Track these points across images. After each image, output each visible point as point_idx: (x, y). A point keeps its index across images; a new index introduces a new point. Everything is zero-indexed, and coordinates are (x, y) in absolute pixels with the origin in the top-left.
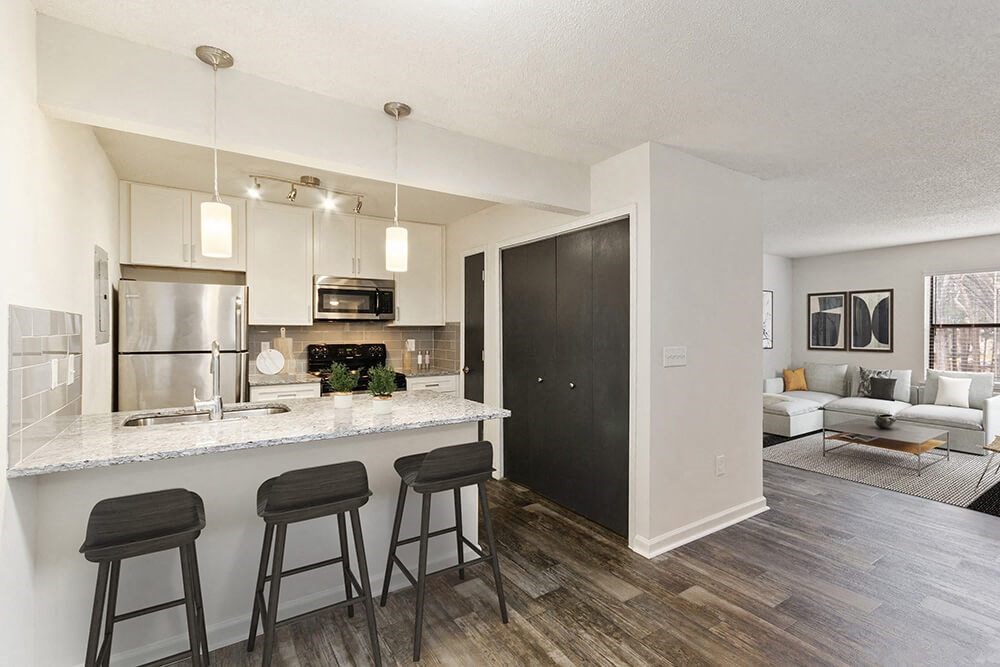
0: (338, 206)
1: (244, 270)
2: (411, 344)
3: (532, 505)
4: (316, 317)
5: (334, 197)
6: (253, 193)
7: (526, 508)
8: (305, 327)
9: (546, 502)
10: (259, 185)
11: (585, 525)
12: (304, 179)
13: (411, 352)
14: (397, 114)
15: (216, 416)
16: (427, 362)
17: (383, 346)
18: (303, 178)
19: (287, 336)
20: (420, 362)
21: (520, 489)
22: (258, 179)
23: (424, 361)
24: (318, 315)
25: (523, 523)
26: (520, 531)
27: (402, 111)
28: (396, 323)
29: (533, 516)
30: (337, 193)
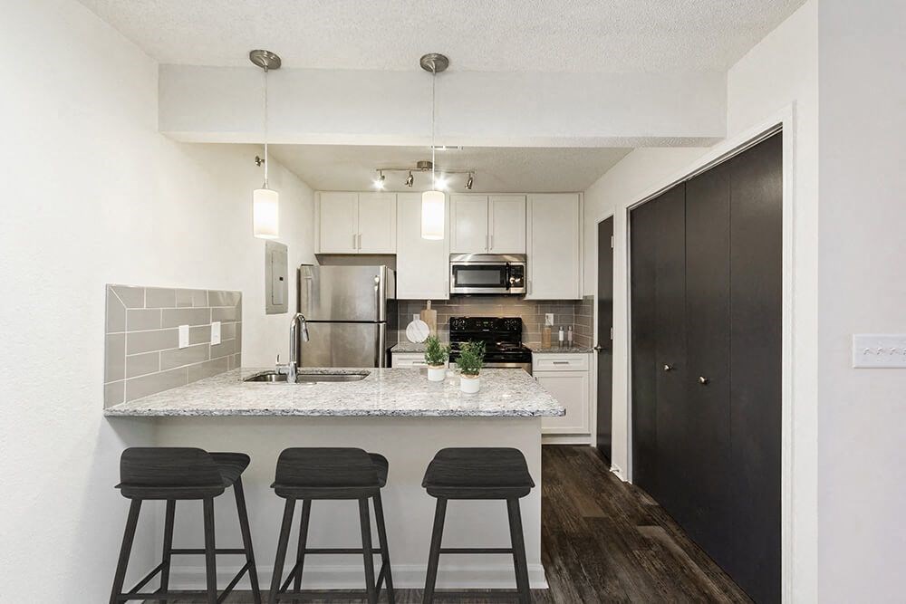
0: (450, 186)
1: (394, 253)
2: (550, 319)
3: (649, 528)
4: (452, 292)
5: (446, 177)
6: (379, 184)
7: (641, 529)
8: (443, 301)
9: (673, 527)
10: (384, 177)
11: (718, 582)
12: (420, 164)
13: (550, 326)
14: (433, 67)
15: (291, 378)
16: (570, 339)
17: (519, 320)
18: (418, 163)
19: (432, 308)
20: (561, 339)
21: (646, 500)
22: (382, 172)
23: (566, 337)
24: (454, 290)
25: (626, 549)
26: (617, 561)
27: (440, 63)
28: (528, 297)
29: (646, 543)
30: (450, 172)
